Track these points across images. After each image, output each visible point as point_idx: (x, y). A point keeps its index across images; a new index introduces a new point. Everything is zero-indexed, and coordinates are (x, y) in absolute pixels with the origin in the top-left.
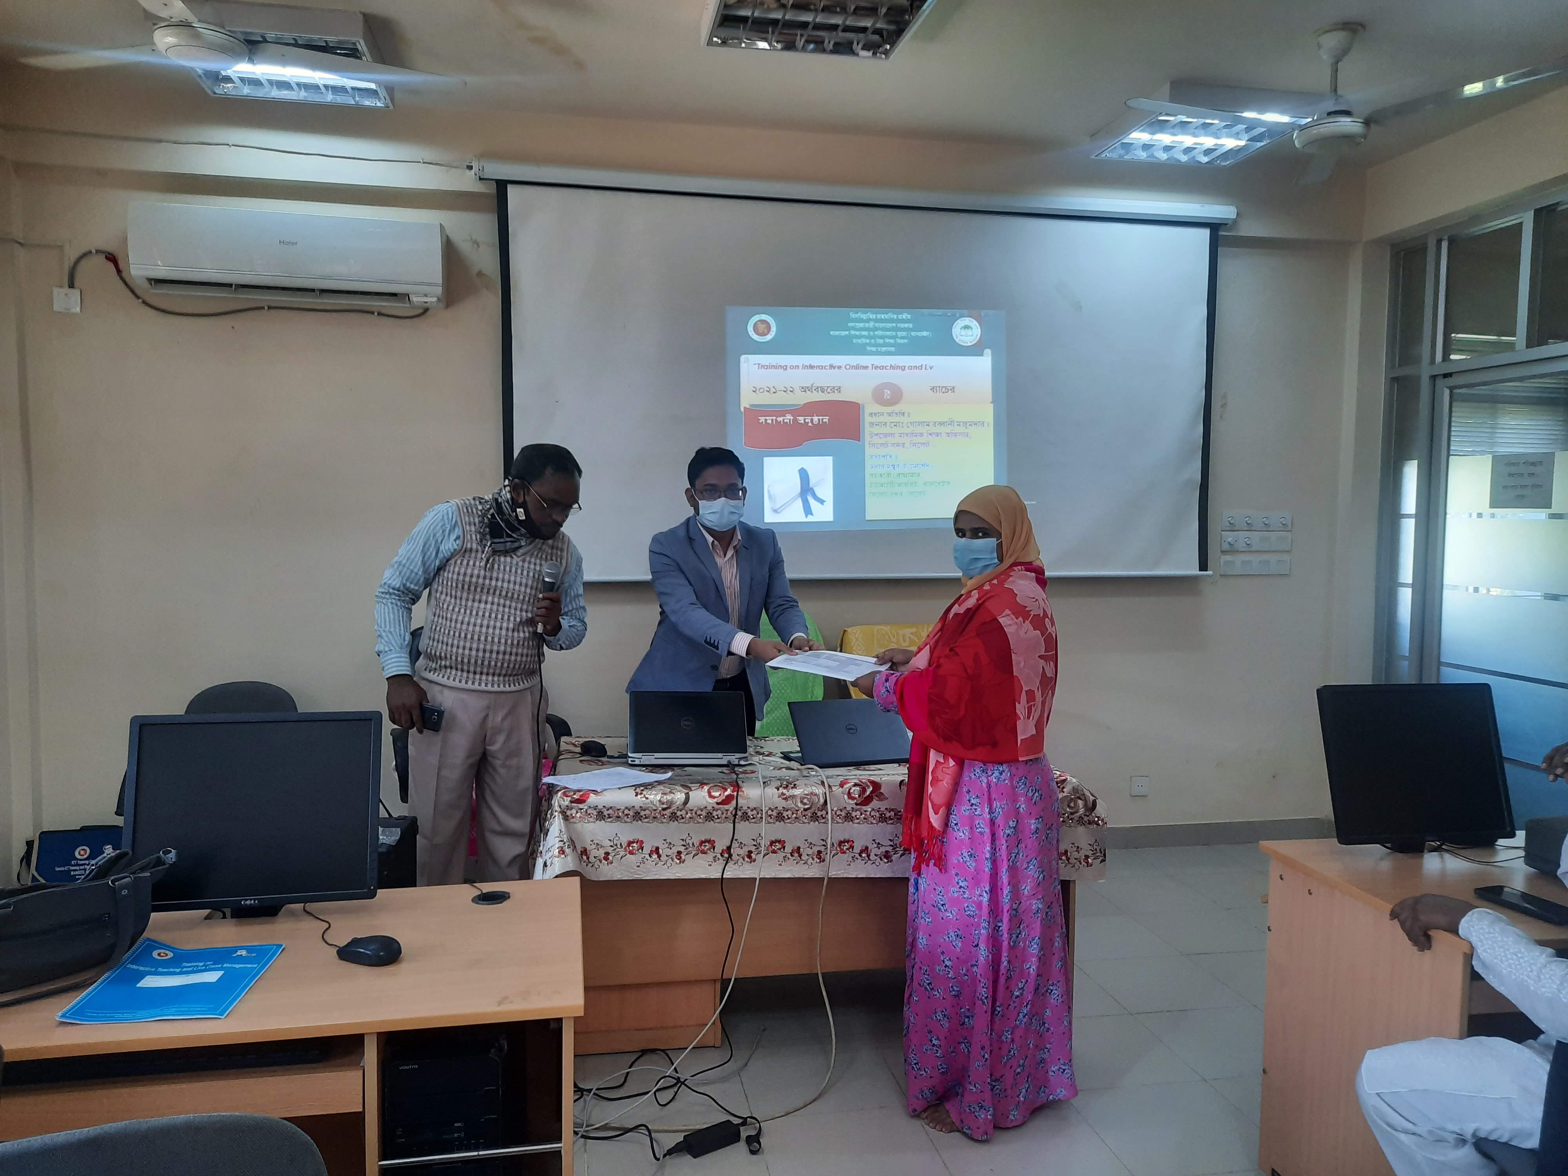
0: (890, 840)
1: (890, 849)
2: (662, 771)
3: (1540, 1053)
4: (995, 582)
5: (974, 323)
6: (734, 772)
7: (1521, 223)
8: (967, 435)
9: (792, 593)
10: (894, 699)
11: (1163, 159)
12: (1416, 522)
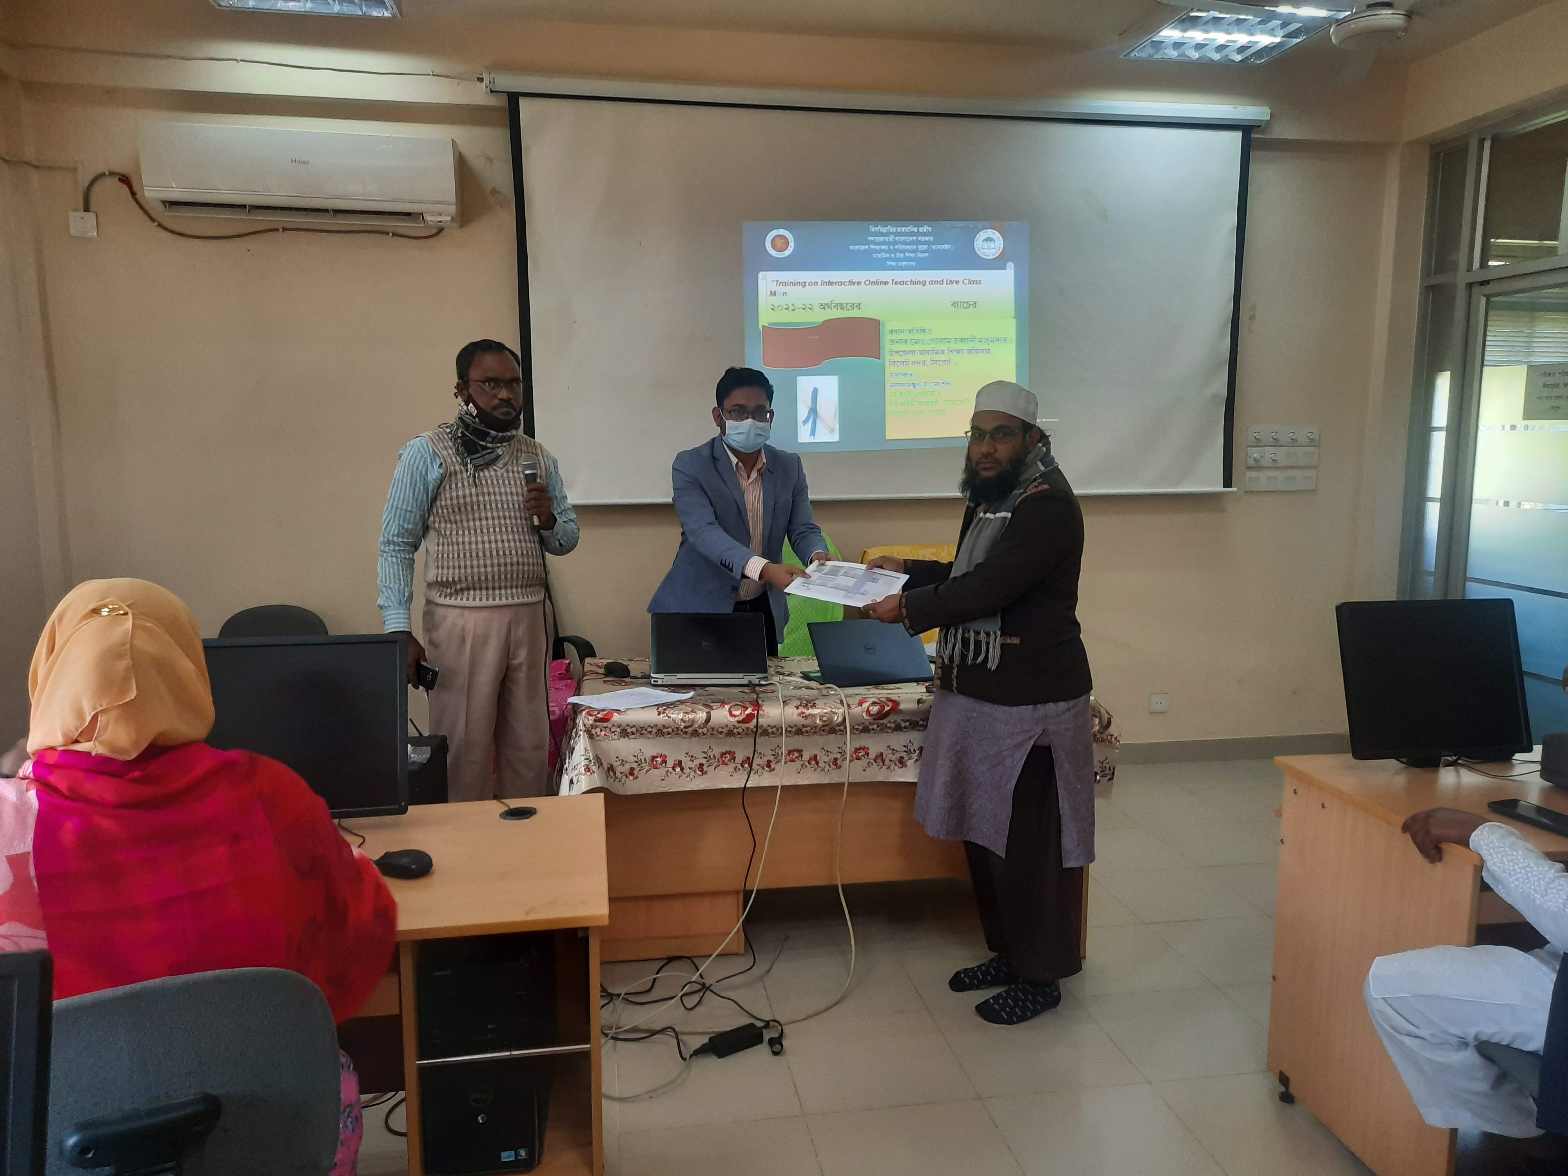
0: (905, 746)
2: (684, 691)
3: (1547, 962)
5: (996, 235)
6: (755, 692)
8: (988, 351)
9: (813, 515)
11: (1195, 58)
12: (1446, 434)
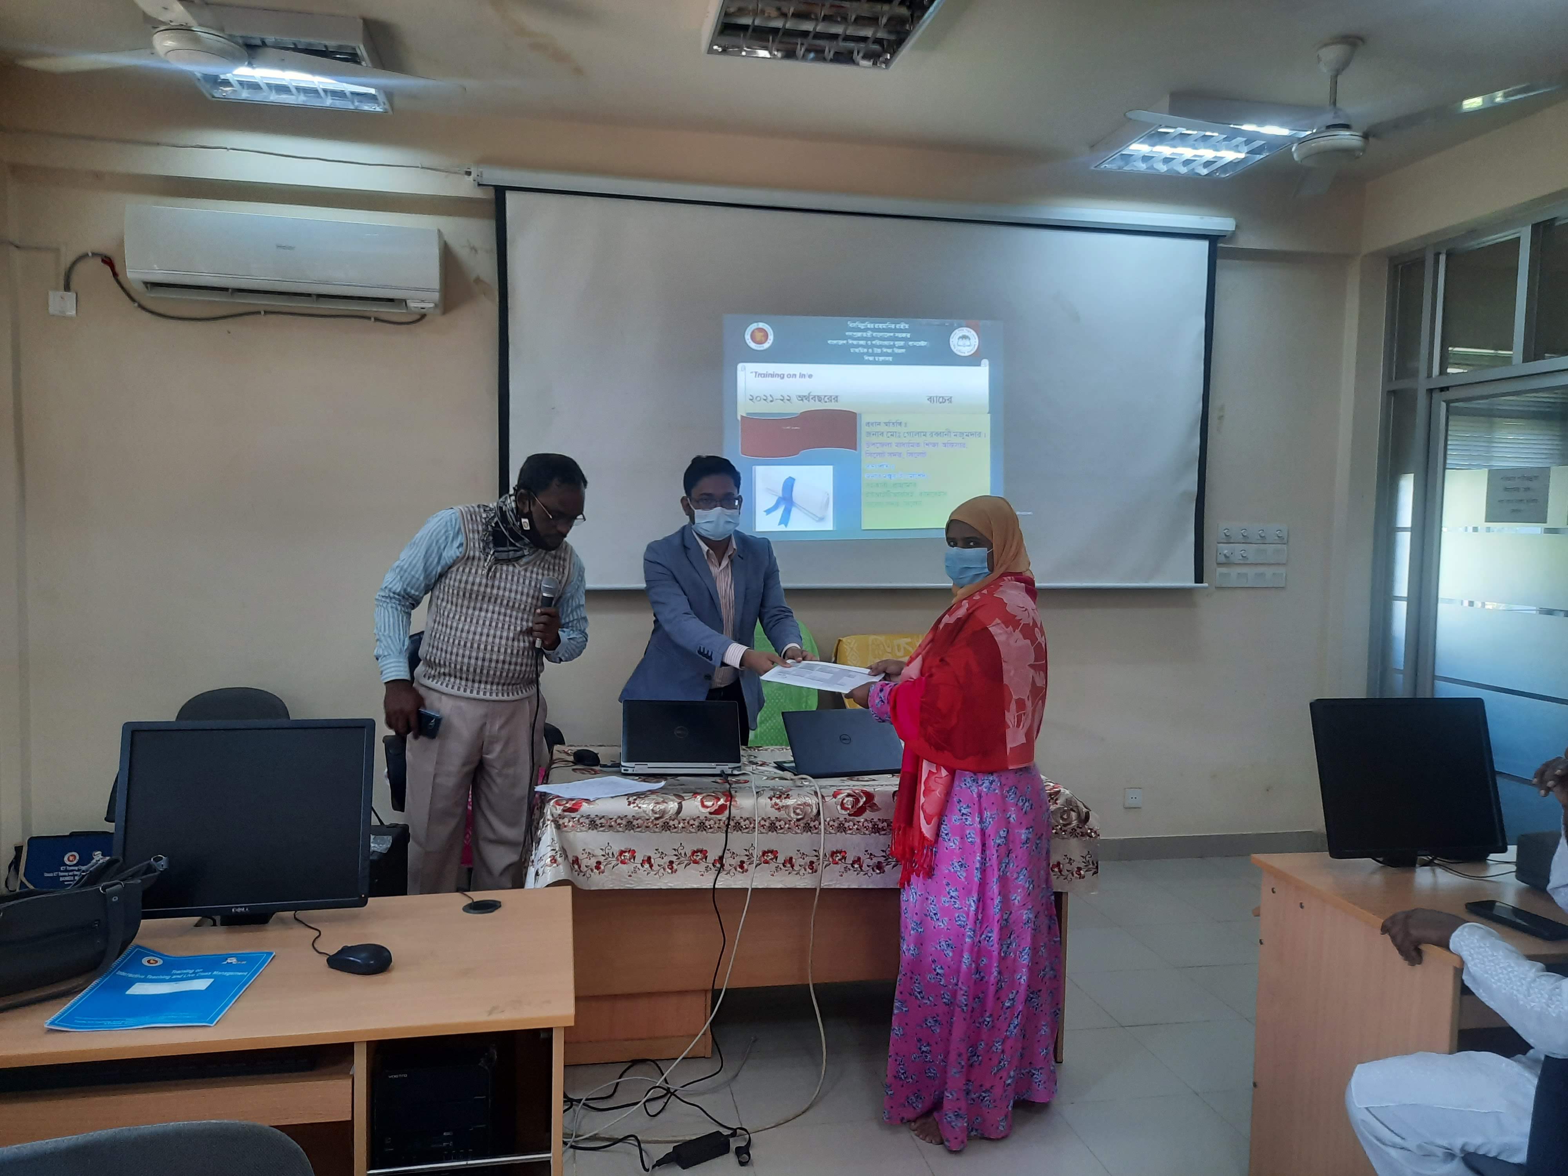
0: (883, 851)
1: (882, 859)
2: (655, 780)
3: (1529, 1067)
4: (985, 591)
5: (971, 333)
6: (728, 782)
7: (1519, 238)
8: (963, 445)
9: (786, 603)
10: (888, 708)
11: (1163, 171)
12: (1412, 535)
